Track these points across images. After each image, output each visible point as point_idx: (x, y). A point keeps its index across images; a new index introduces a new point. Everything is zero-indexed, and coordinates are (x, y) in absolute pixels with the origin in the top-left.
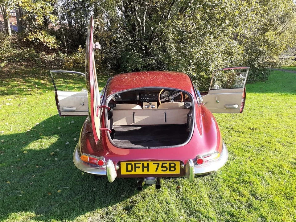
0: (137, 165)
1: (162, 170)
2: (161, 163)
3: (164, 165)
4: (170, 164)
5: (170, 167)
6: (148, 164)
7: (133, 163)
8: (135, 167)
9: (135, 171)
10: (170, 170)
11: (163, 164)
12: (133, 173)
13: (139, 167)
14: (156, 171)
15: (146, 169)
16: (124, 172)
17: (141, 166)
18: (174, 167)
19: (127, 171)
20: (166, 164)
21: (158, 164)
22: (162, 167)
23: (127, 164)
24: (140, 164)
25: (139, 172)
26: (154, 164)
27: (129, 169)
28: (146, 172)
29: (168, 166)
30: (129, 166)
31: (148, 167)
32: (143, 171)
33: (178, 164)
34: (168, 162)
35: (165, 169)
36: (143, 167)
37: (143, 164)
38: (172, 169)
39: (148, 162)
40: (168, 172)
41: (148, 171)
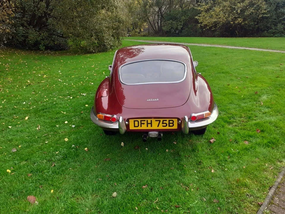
0: (142, 122)
1: (163, 126)
2: (162, 120)
3: (164, 122)
4: (169, 121)
5: (169, 123)
6: (151, 121)
7: (139, 120)
8: (141, 124)
9: (141, 126)
10: (169, 126)
11: (163, 121)
12: (139, 128)
13: (144, 124)
14: (158, 126)
15: (149, 125)
16: (132, 127)
17: (145, 122)
18: (173, 123)
19: (135, 126)
20: (166, 120)
21: (160, 121)
22: (163, 123)
23: (134, 121)
24: (145, 121)
25: (144, 127)
26: (156, 121)
27: (136, 125)
28: (149, 127)
29: (167, 122)
30: (136, 123)
31: (151, 123)
32: (147, 126)
33: (176, 121)
34: (168, 120)
35: (165, 125)
36: (148, 124)
37: (147, 121)
38: (171, 125)
39: (151, 119)
40: (168, 127)
41: (151, 126)
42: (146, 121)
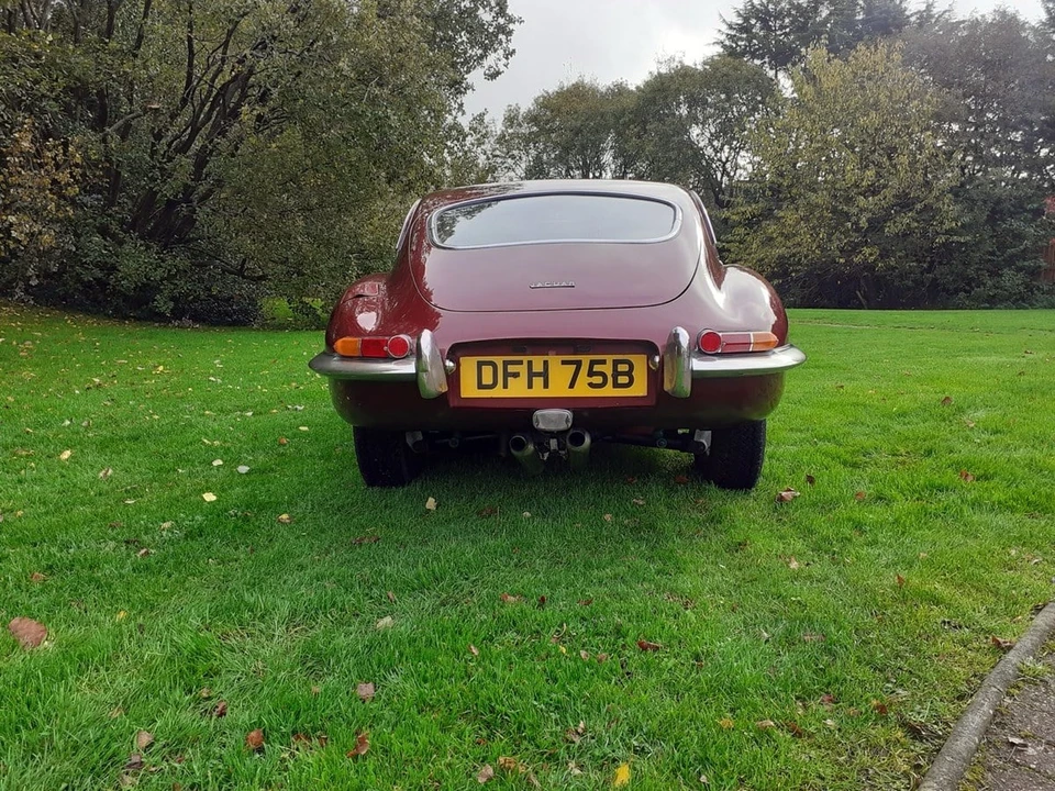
0: (511, 369)
1: (591, 385)
2: (586, 359)
3: (597, 368)
4: (616, 363)
5: (616, 374)
6: (546, 363)
7: (499, 360)
8: (506, 375)
9: (505, 386)
10: (616, 385)
11: (592, 363)
12: (498, 392)
13: (516, 375)
14: (572, 386)
15: (538, 381)
16: (469, 389)
17: (523, 370)
18: (629, 374)
19: (481, 386)
20: (604, 362)
21: (579, 364)
22: (591, 373)
23: (480, 364)
24: (521, 363)
25: (517, 389)
26: (564, 363)
27: (487, 380)
28: (538, 391)
29: (608, 369)
30: (487, 372)
31: (545, 375)
32: (530, 386)
33: (640, 363)
34: (610, 358)
35: (598, 380)
36: (531, 375)
37: (530, 363)
38: (623, 380)
39: (546, 358)
40: (609, 391)
41: (546, 385)
42: (525, 363)
